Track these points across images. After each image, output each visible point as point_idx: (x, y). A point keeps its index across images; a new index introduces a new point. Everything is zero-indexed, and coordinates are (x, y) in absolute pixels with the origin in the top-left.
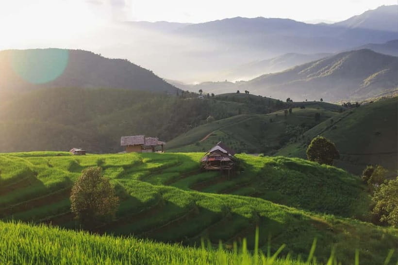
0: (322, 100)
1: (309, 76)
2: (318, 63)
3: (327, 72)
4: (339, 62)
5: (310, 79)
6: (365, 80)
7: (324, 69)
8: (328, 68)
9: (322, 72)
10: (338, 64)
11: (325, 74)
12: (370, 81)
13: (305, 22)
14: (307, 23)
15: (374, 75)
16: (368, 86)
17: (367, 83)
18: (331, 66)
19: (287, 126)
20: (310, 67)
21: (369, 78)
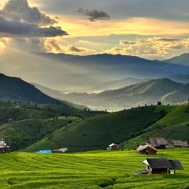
0: (106, 110)
1: (132, 92)
2: (138, 85)
3: (142, 91)
4: (150, 85)
5: (132, 94)
6: (162, 97)
7: (141, 89)
8: (143, 89)
9: (139, 91)
10: (149, 87)
11: (141, 92)
12: (165, 98)
13: (146, 59)
14: (147, 59)
15: (167, 95)
16: (163, 101)
17: (163, 99)
18: (145, 88)
19: (53, 127)
20: (133, 87)
21: (165, 96)
